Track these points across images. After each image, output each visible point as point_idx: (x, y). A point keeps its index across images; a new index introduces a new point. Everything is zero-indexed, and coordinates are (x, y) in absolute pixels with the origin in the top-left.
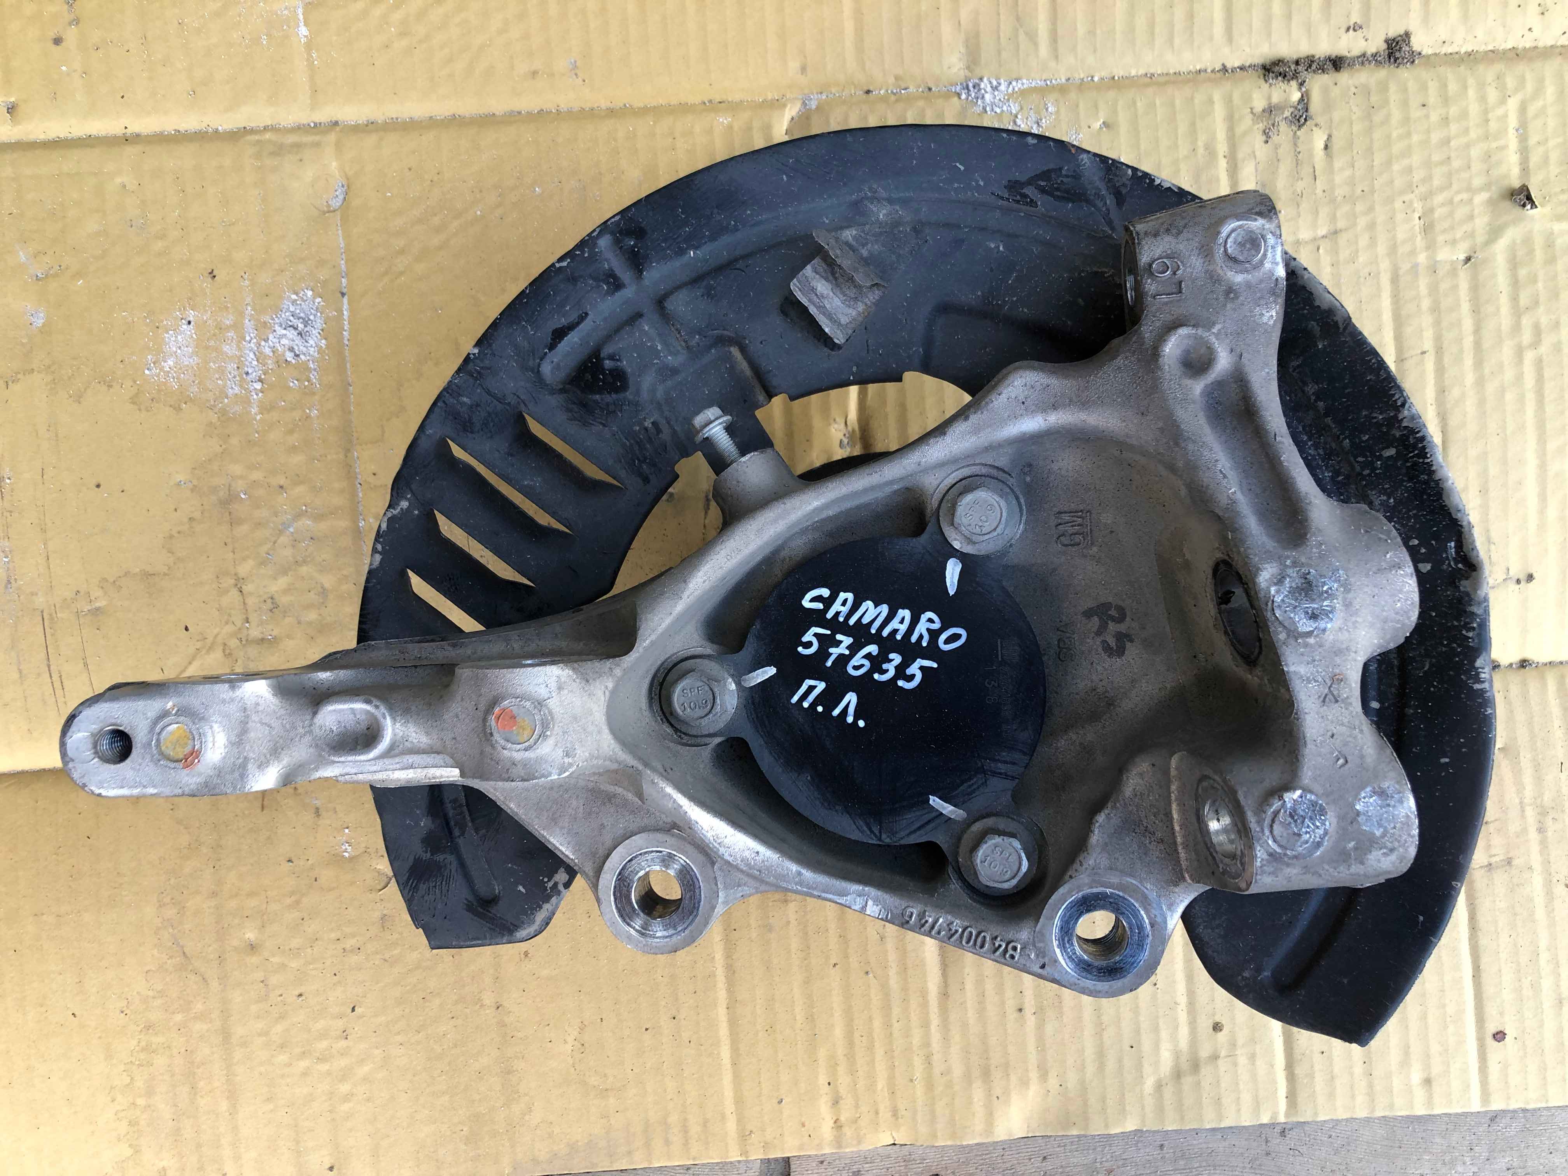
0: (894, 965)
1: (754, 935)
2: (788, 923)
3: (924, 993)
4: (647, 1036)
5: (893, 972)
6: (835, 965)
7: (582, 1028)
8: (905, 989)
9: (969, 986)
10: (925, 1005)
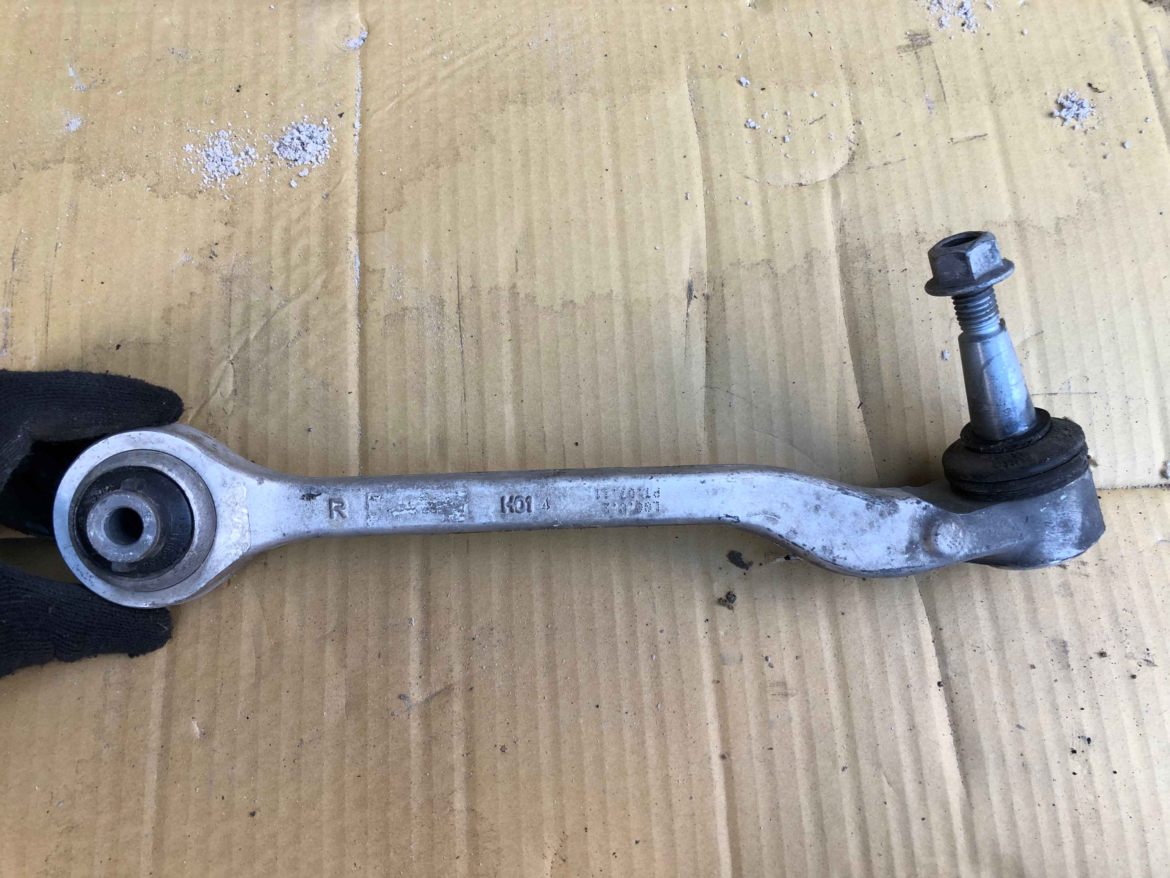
0: (909, 771)
1: (754, 733)
2: (790, 719)
3: (945, 806)
4: (637, 849)
5: (908, 776)
6: (844, 769)
7: (564, 838)
8: (923, 798)
9: (995, 798)
10: (947, 816)
